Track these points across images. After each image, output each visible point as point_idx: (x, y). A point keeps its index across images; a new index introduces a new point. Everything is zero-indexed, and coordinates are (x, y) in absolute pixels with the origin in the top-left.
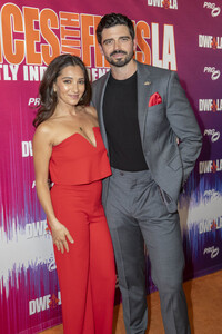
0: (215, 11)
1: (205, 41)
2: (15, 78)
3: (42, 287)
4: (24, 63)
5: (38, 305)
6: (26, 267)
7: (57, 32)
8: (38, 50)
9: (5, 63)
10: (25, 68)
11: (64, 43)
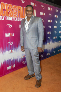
0: (44, 7)
1: (41, 14)
2: (4, 20)
3: (10, 64)
4: (6, 16)
5: (9, 68)
6: (7, 60)
7: (12, 10)
8: (9, 13)
9: (2, 16)
10: (6, 17)
11: (14, 12)
